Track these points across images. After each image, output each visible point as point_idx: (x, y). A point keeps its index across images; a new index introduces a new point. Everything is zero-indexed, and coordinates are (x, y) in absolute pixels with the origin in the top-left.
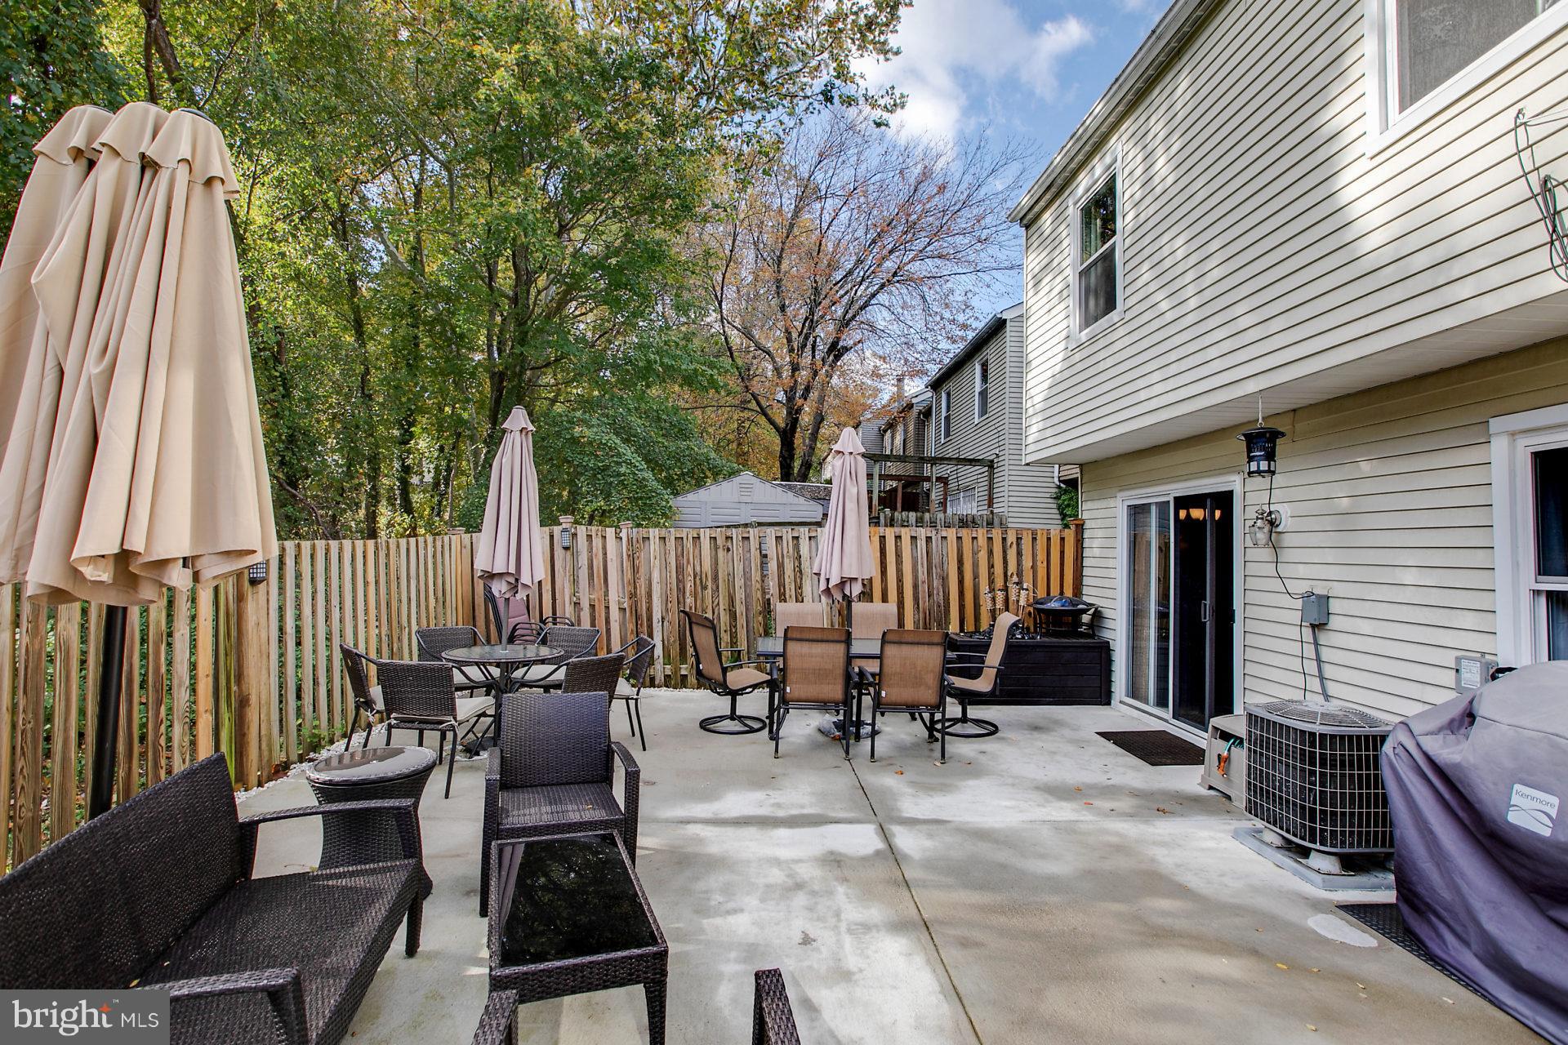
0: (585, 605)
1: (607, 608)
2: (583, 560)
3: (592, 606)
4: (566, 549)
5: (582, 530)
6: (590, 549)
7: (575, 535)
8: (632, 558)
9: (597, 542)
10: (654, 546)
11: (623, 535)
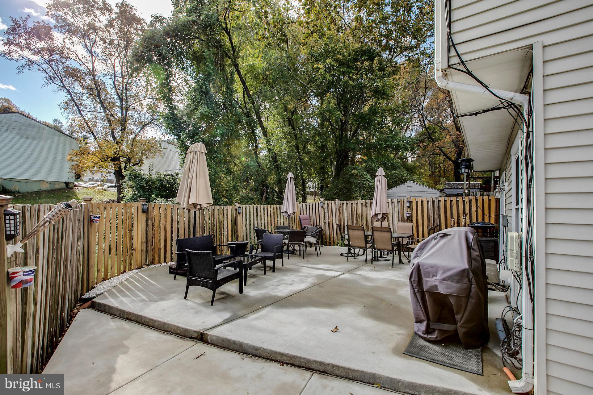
0: (327, 223)
1: (333, 224)
2: (326, 210)
3: (329, 223)
4: (322, 207)
5: (326, 202)
6: (328, 207)
7: (324, 203)
8: (339, 209)
9: (330, 205)
10: (345, 206)
11: (337, 203)
